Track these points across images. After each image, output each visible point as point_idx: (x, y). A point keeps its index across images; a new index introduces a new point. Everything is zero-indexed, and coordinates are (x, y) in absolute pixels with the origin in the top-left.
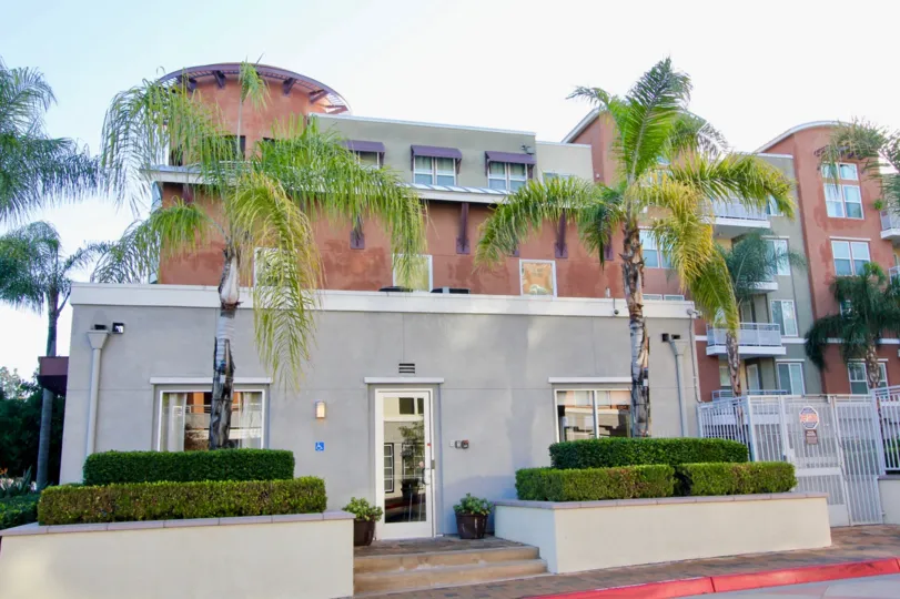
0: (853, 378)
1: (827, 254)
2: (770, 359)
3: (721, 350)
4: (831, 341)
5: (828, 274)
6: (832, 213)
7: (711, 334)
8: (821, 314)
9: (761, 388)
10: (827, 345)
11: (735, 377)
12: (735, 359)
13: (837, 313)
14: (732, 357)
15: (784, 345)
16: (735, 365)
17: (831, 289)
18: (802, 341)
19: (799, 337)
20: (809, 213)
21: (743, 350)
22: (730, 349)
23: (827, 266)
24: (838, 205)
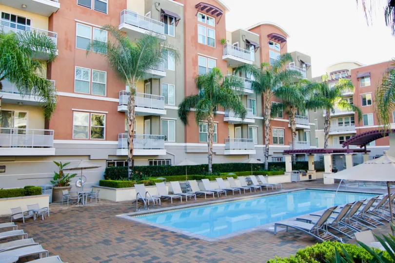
0: (201, 131)
1: (195, 62)
2: (158, 117)
3: (125, 108)
4: (192, 109)
5: (195, 73)
6: (200, 41)
7: (122, 98)
8: (188, 95)
9: (151, 134)
10: (189, 111)
11: (130, 126)
12: (132, 114)
13: (196, 94)
14: (130, 113)
15: (165, 109)
16: (132, 118)
17: (195, 81)
18: (177, 108)
19: (176, 106)
20: (189, 38)
21: (137, 109)
22: (130, 108)
23: (195, 69)
24: (204, 37)
